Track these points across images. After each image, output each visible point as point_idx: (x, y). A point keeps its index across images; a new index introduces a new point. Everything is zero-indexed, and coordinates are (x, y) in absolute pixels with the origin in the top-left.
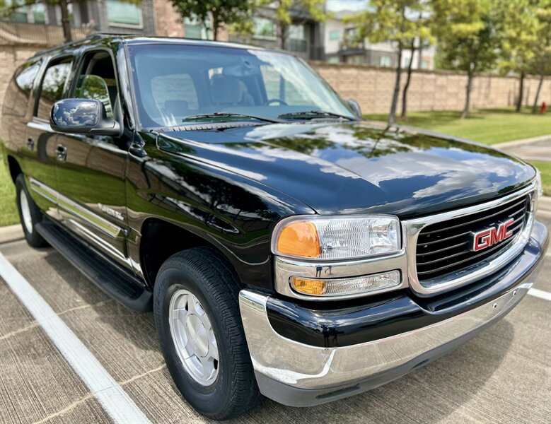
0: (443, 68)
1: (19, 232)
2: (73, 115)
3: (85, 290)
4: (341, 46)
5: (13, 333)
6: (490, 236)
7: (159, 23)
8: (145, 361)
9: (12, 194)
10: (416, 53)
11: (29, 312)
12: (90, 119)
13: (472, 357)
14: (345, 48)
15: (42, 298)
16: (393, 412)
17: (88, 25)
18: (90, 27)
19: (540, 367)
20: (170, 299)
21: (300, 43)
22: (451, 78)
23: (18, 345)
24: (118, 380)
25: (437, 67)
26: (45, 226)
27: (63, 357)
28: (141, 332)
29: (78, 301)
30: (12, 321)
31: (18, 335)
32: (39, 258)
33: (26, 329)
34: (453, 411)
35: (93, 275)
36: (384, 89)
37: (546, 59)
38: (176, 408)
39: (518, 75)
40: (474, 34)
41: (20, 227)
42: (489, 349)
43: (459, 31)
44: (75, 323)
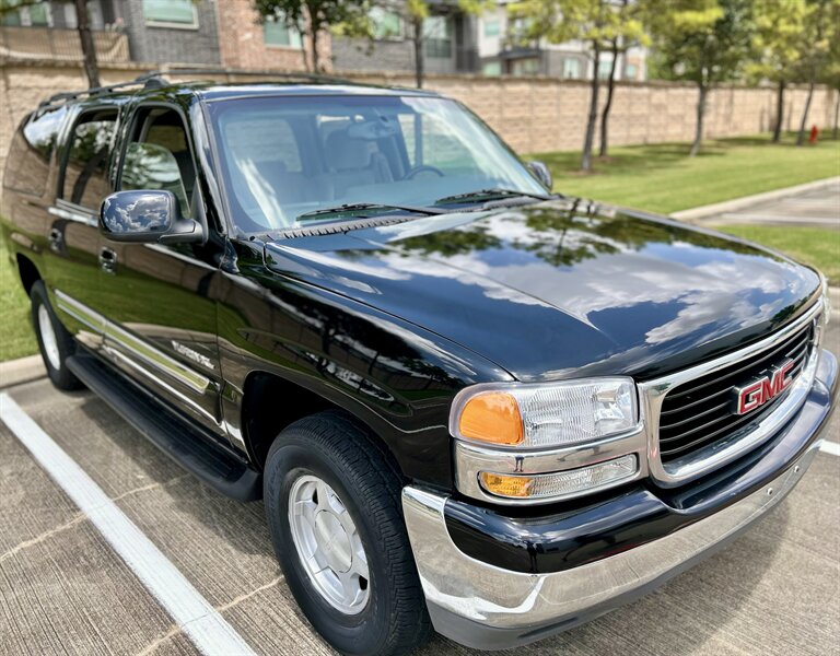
0: (661, 77)
1: (38, 367)
2: (131, 214)
3: (148, 460)
4: (504, 45)
5: (50, 533)
6: (761, 390)
7: (222, 19)
8: (251, 572)
9: (22, 306)
10: (620, 58)
11: (69, 497)
12: (156, 218)
13: (731, 550)
14: (509, 48)
15: (85, 474)
16: (621, 642)
17: (114, 26)
18: (117, 30)
19: (830, 564)
20: (290, 487)
21: (440, 45)
22: (673, 92)
23: (60, 552)
24: (214, 604)
25: (650, 76)
26: (79, 361)
27: (129, 569)
28: (240, 525)
29: (140, 477)
30: (45, 513)
31: (58, 535)
32: (73, 407)
33: (68, 526)
34: (708, 637)
35: (164, 443)
36: (572, 114)
37: (817, 61)
38: (304, 645)
39: (775, 85)
40: (708, 25)
41: (39, 359)
42: (754, 538)
43: (686, 24)
44: (140, 514)
